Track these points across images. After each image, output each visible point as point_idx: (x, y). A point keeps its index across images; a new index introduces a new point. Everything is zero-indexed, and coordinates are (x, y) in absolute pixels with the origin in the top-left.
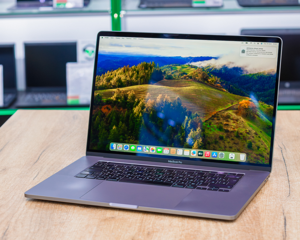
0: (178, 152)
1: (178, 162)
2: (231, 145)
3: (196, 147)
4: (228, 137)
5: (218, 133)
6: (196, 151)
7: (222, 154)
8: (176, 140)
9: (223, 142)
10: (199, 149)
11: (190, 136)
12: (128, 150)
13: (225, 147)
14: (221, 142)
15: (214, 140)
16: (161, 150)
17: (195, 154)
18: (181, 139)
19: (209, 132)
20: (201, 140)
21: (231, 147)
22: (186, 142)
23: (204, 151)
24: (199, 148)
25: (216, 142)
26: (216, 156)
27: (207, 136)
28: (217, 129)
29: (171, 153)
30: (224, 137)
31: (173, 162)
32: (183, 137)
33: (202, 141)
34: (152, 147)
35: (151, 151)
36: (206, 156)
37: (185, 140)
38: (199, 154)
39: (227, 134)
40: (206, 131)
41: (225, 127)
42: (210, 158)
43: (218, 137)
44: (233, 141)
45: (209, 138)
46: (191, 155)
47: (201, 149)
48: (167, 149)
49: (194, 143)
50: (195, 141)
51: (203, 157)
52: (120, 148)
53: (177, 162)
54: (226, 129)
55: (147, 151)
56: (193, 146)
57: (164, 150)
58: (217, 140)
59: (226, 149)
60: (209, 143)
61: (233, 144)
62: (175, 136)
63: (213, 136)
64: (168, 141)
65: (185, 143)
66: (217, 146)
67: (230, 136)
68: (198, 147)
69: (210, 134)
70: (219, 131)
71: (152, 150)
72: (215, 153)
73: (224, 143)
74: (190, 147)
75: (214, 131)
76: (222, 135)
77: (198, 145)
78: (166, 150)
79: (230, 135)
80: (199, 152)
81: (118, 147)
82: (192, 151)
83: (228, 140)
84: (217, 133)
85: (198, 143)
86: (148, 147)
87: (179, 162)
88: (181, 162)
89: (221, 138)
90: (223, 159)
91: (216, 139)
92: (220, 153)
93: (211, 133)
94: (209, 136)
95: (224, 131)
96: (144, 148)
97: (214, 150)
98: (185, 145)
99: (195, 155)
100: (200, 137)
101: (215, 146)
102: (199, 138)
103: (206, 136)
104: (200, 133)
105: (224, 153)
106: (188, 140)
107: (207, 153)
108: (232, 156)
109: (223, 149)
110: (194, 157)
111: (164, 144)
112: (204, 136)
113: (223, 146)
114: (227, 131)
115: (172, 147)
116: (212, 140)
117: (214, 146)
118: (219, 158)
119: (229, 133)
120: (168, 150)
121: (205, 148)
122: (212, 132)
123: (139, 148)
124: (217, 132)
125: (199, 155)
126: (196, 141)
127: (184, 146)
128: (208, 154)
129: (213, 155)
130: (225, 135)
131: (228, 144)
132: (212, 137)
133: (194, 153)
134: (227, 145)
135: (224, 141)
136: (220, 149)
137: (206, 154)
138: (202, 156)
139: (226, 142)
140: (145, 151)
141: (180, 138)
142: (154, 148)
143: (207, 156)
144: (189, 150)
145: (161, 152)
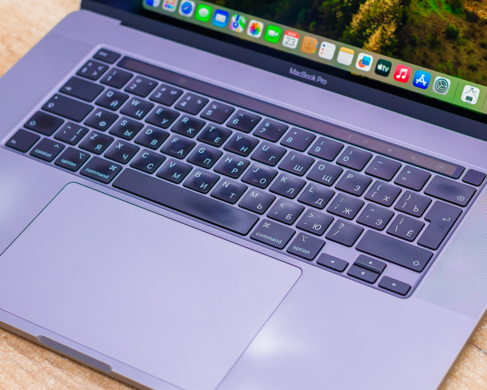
0: (321, 51)
1: (316, 79)
2: (475, 60)
3: (375, 46)
4: (471, 35)
5: (446, 19)
6: (371, 58)
7: (444, 83)
8: (323, 14)
9: (454, 48)
10: (382, 53)
11: (363, 11)
12: (190, 15)
13: (458, 64)
14: (449, 46)
15: (429, 36)
16: (277, 34)
17: (368, 64)
18: (340, 14)
19: (422, 9)
20: (393, 30)
21: (473, 68)
22: (349, 25)
23: (395, 62)
24: (384, 49)
25: (434, 44)
26: (424, 83)
27: (412, 21)
28: (444, 6)
29: (303, 49)
30: (461, 35)
31: (304, 75)
32: (343, 9)
33: (394, 33)
35: (249, 33)
36: (398, 77)
37: (348, 20)
38: (380, 67)
39: (471, 27)
40: (412, 6)
41: (468, 5)
42: (409, 86)
43: (444, 30)
44: (483, 50)
45: (417, 26)
46: (357, 66)
47: (386, 55)
48: (295, 35)
49: (371, 34)
50: (375, 28)
51: (389, 80)
52: (171, 5)
53: (313, 78)
54: (471, 10)
55: (240, 29)
56: (368, 43)
57: (286, 36)
58: (439, 38)
59: (460, 70)
60: (413, 43)
61: (480, 60)
62: (325, 4)
63: (429, 24)
64: (301, 14)
65: (347, 27)
66: (433, 55)
67: (478, 35)
68: (382, 48)
69: (423, 17)
70: (449, 12)
71: (254, 30)
72: (423, 76)
73: (458, 51)
74: (358, 41)
75: (437, 10)
76: (455, 27)
77: (383, 40)
78: (291, 38)
79: (479, 31)
80: (380, 62)
81: (164, 4)
82: (361, 56)
83: (471, 44)
84: (443, 18)
85: (382, 34)
86: (243, 19)
87: (320, 79)
88: (324, 82)
89: (451, 35)
90: (445, 96)
91: (435, 35)
92: (439, 77)
93: (424, 13)
94: (417, 21)
95: (464, 16)
96: (234, 19)
97: (424, 64)
98: (345, 33)
99: (367, 68)
100: (393, 19)
101: (428, 53)
102: (389, 23)
103: (409, 21)
104: (396, 6)
105: (449, 80)
106: (358, 21)
107: (403, 70)
108: (470, 95)
109: (451, 67)
110: (363, 75)
111: (289, 20)
112: (403, 21)
113: (450, 60)
114: (472, 18)
115: (308, 30)
116: (425, 34)
117: (425, 54)
118: (433, 92)
119: (476, 26)
120: (297, 40)
121: (398, 55)
122: (429, 11)
123: (221, 18)
124: (444, 14)
125: (378, 72)
126: (380, 28)
127: (341, 36)
128: (403, 74)
129: (418, 81)
130: (464, 28)
131: (466, 56)
132: (424, 27)
133: (365, 62)
134: (464, 59)
135: (459, 45)
136: (440, 66)
137: (397, 73)
138: (386, 74)
139: (462, 48)
140: (234, 29)
141: (335, 12)
142: (260, 25)
143: (400, 80)
144: (352, 51)
145: (276, 41)
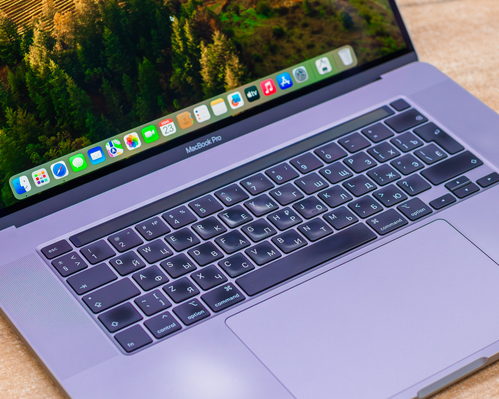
0: (197, 118)
1: (211, 141)
2: (308, 39)
3: (233, 83)
4: (292, 24)
5: (267, 26)
6: (238, 93)
7: (301, 72)
8: (177, 88)
9: (288, 42)
10: (243, 84)
11: (205, 64)
12: (67, 173)
13: (299, 51)
14: (283, 43)
15: (265, 47)
16: (153, 132)
17: (239, 100)
18: (189, 79)
19: (245, 30)
20: (237, 61)
21: (311, 46)
22: (203, 82)
23: (257, 83)
24: (242, 80)
25: (273, 50)
26: (288, 82)
27: (246, 44)
28: (259, 17)
29: (183, 127)
30: (285, 29)
31: (200, 145)
32: (190, 73)
33: (240, 62)
34: (126, 137)
35: (130, 148)
36: (267, 92)
37: (199, 79)
38: (250, 95)
39: (288, 18)
40: (236, 34)
41: (274, 5)
42: (280, 93)
43: (271, 35)
44: (308, 29)
45: (251, 46)
46: (233, 107)
47: (247, 83)
48: (168, 121)
49: (224, 76)
50: (223, 70)
51: (263, 99)
52: (44, 179)
53: (209, 142)
54: (277, 6)
55: (120, 151)
56: (227, 84)
57: (161, 128)
58: (273, 42)
59: (304, 54)
60: (259, 60)
61: (311, 37)
62: (172, 80)
63: (258, 38)
64: (160, 102)
65: (203, 85)
66: (278, 58)
67: (296, 20)
68: (239, 80)
69: (251, 36)
70: (265, 19)
71: (132, 143)
72: (283, 78)
73: (292, 42)
74: (219, 89)
75: (256, 24)
76: (277, 27)
77: (236, 74)
78: (167, 125)
79: (295, 17)
80: (246, 91)
82: (230, 98)
83: (297, 31)
84: (264, 26)
85: (232, 70)
86: (116, 141)
87: (215, 139)
88: (219, 138)
89: (279, 34)
90: (308, 81)
91: (268, 42)
92: (294, 70)
93: (249, 32)
94: (248, 42)
95: (277, 14)
96: (108, 147)
97: (278, 68)
98: (205, 90)
99: (241, 104)
100: (230, 53)
101: (274, 59)
102: (230, 58)
103: (243, 46)
104: (225, 43)
105: (302, 67)
106: (207, 74)
107: (267, 85)
108: (324, 66)
109: (296, 57)
110: (242, 110)
111: (154, 114)
112: (239, 48)
113: (293, 52)
114: (283, 11)
115: (175, 110)
116: (261, 47)
117: (272, 61)
118: (299, 84)
119: (290, 15)
120: (172, 124)
121: (256, 76)
122: (251, 28)
123: (96, 155)
124: (262, 23)
125: (251, 100)
126: (227, 67)
127: (204, 94)
128: (269, 87)
129: (283, 84)
130: (282, 23)
131: (300, 42)
132: (257, 43)
133: (236, 100)
134: (300, 43)
135: (289, 37)
136: (289, 61)
137: (265, 90)
138: (257, 97)
139: (293, 38)
140: (114, 155)
141: (185, 80)
142: (134, 135)
143: (271, 93)
144: (221, 99)
145: (157, 137)
